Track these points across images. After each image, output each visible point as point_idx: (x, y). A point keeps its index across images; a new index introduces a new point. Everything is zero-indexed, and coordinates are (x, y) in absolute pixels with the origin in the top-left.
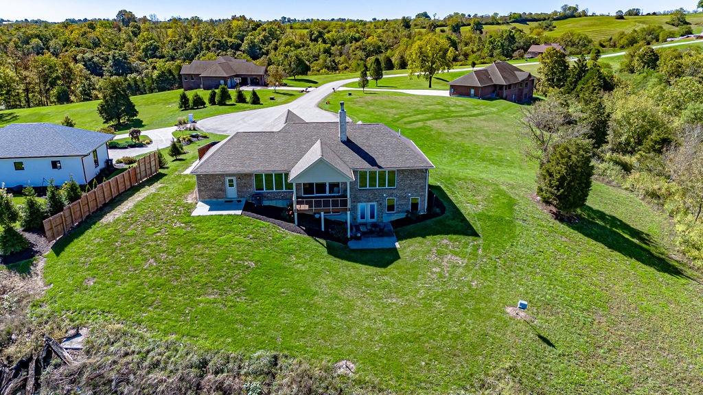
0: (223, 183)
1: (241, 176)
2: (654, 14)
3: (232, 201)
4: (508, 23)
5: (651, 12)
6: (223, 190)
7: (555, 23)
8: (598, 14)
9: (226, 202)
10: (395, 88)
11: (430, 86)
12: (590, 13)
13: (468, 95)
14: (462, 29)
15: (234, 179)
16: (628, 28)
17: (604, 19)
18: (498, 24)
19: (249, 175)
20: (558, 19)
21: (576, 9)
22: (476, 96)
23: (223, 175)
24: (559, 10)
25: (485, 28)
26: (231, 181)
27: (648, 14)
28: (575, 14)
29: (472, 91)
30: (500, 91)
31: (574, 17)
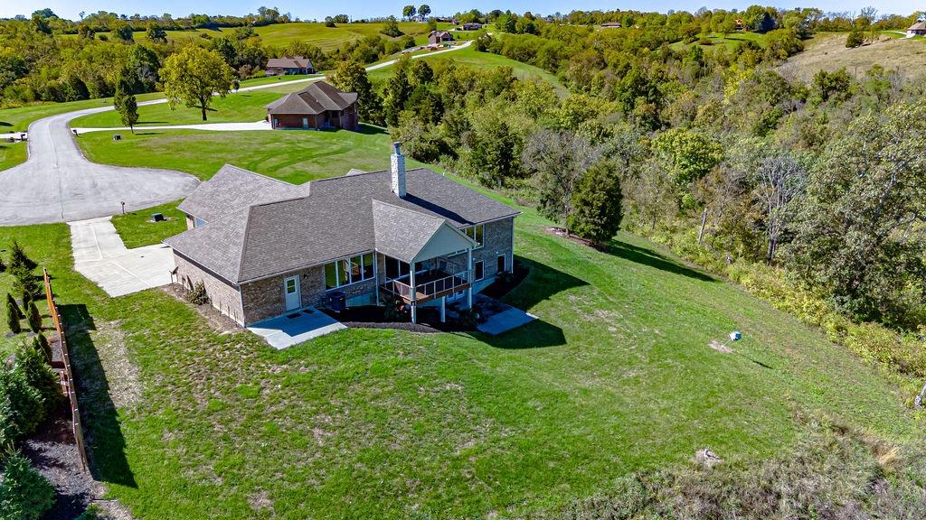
0: (282, 288)
1: (305, 274)
2: (363, 21)
3: (297, 315)
4: (193, 28)
5: (360, 20)
6: (281, 300)
7: (256, 30)
8: (302, 19)
9: (290, 317)
10: (166, 123)
11: (205, 118)
12: (293, 19)
13: (299, 126)
14: (135, 35)
15: (295, 278)
16: (341, 39)
17: (311, 26)
18: (180, 29)
19: (317, 268)
20: (257, 25)
21: (276, 13)
22: (311, 126)
23: (281, 277)
24: (256, 13)
25: (170, 35)
26: (292, 282)
27: (357, 22)
28: (277, 19)
29: (305, 121)
30: (334, 119)
31: (276, 22)
